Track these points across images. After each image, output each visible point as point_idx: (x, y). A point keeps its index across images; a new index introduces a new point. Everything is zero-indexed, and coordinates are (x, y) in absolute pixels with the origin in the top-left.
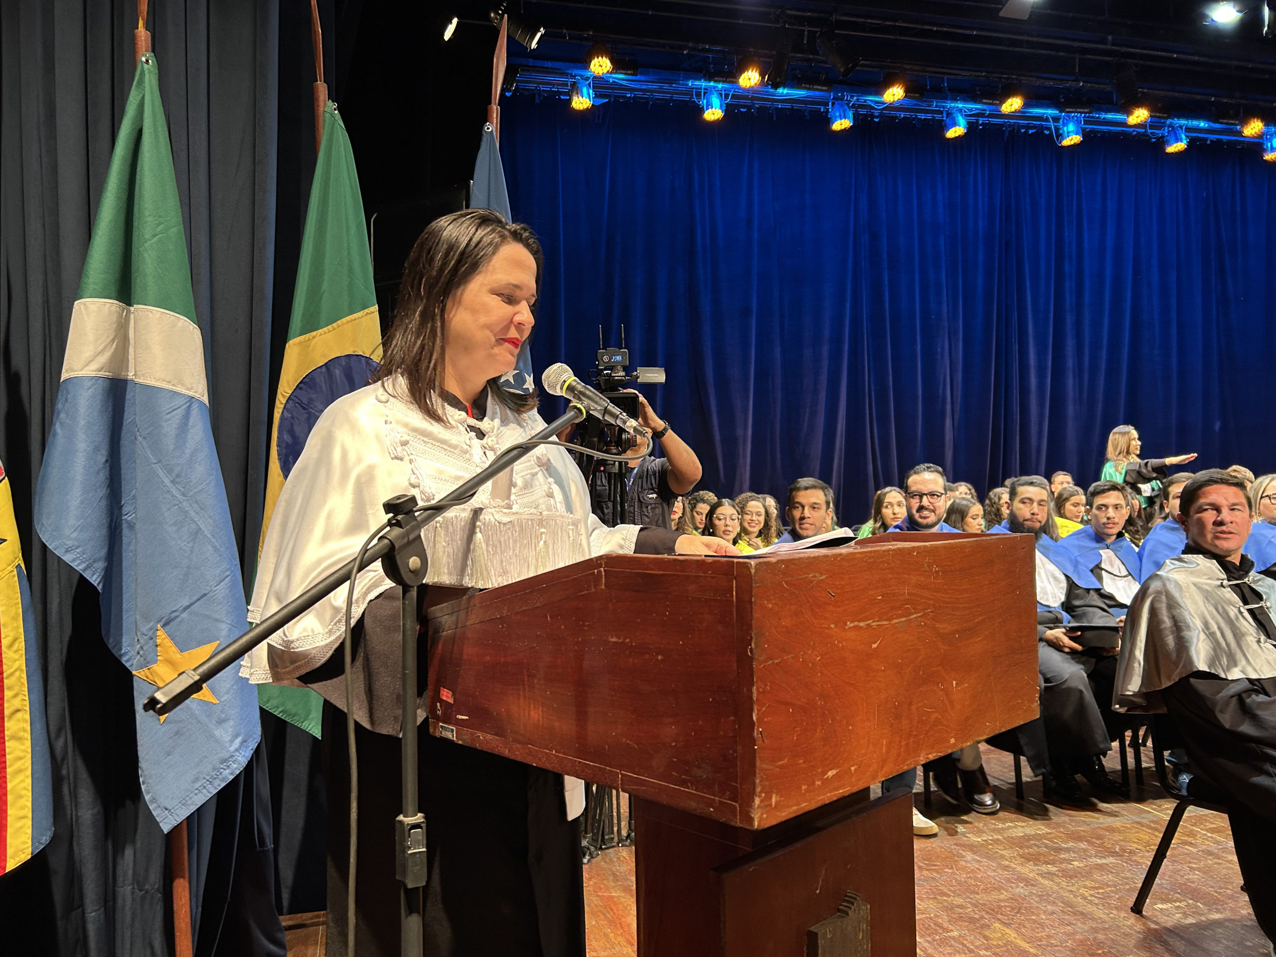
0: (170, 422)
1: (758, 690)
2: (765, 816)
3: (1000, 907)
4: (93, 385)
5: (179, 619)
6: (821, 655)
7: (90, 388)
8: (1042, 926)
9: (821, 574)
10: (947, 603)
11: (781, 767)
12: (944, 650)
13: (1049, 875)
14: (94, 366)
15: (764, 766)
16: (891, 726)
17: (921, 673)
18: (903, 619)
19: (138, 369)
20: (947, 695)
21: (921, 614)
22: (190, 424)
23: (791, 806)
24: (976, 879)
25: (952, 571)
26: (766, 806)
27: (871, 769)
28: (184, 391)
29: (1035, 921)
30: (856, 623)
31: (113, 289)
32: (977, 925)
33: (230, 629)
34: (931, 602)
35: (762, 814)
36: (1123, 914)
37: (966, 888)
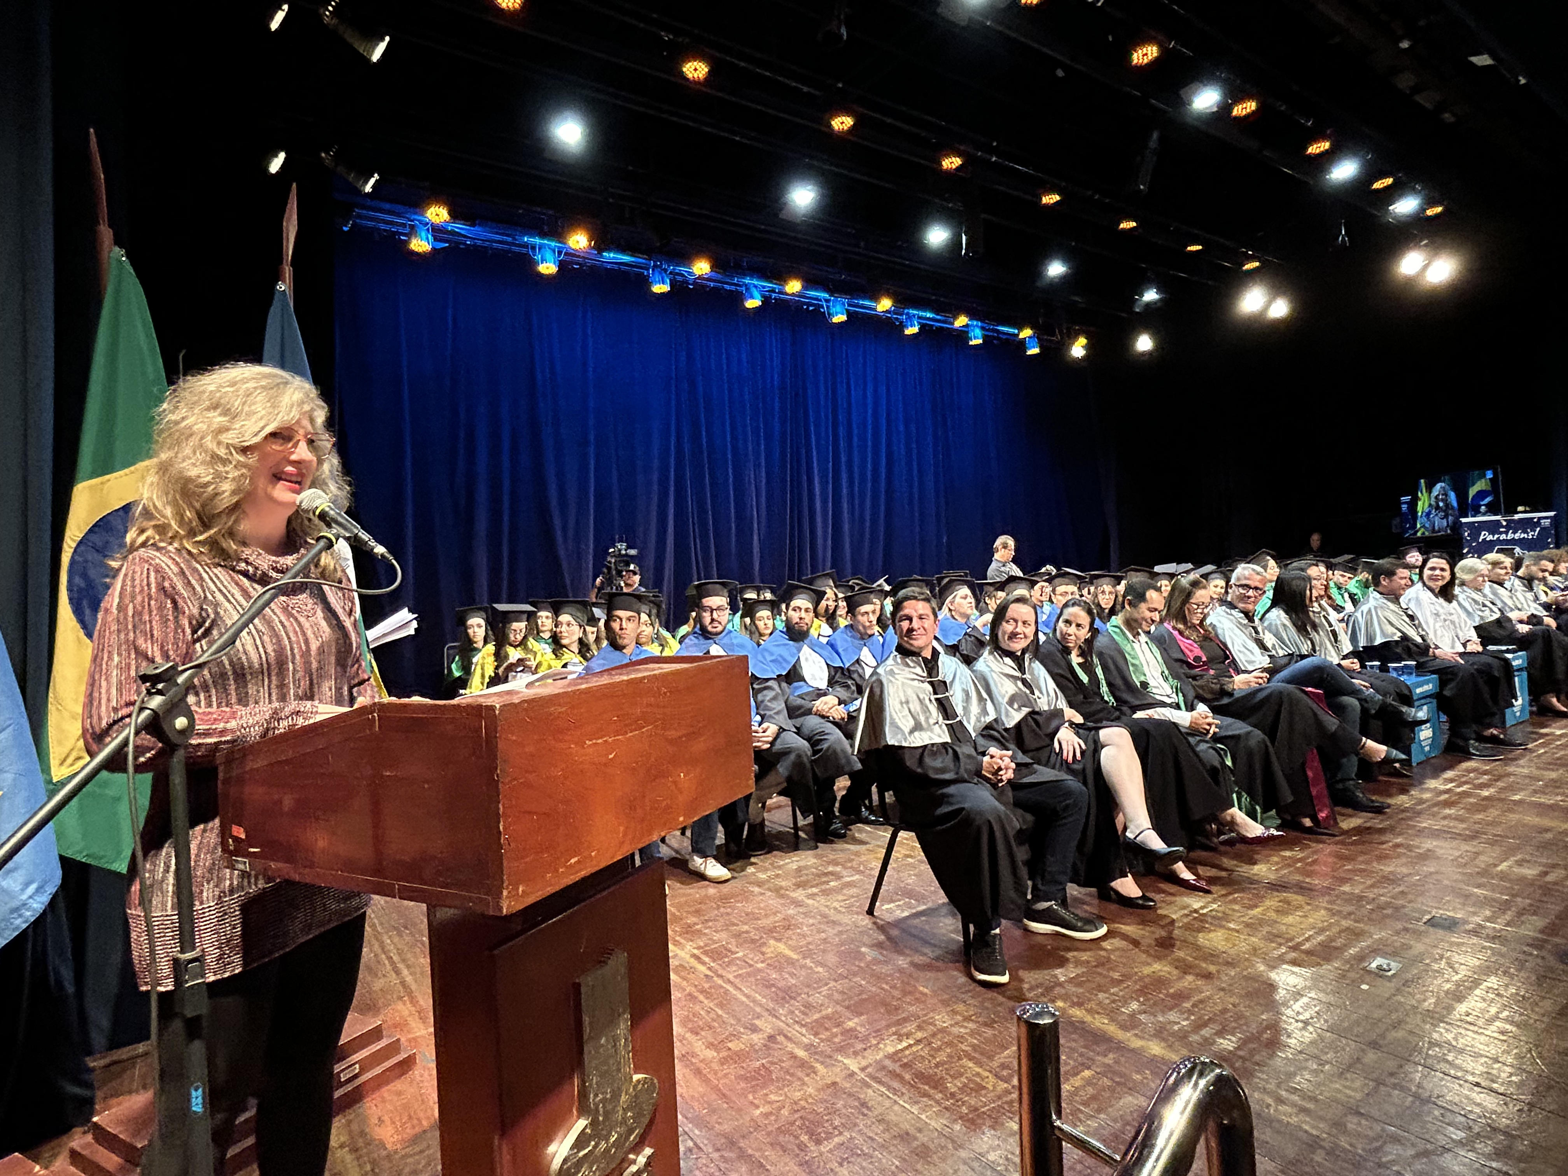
1: (503, 805)
2: (512, 903)
3: (775, 927)
6: (562, 770)
8: (804, 936)
9: (561, 706)
10: (674, 715)
11: (527, 863)
12: (672, 751)
13: (812, 896)
15: (510, 864)
16: (627, 816)
17: (653, 771)
18: (637, 732)
20: (676, 785)
21: (652, 726)
23: (537, 892)
24: (760, 908)
25: (678, 690)
26: (514, 895)
27: (610, 852)
29: (799, 934)
30: (594, 741)
32: (757, 945)
34: (661, 716)
35: (510, 902)
36: (861, 917)
37: (752, 917)
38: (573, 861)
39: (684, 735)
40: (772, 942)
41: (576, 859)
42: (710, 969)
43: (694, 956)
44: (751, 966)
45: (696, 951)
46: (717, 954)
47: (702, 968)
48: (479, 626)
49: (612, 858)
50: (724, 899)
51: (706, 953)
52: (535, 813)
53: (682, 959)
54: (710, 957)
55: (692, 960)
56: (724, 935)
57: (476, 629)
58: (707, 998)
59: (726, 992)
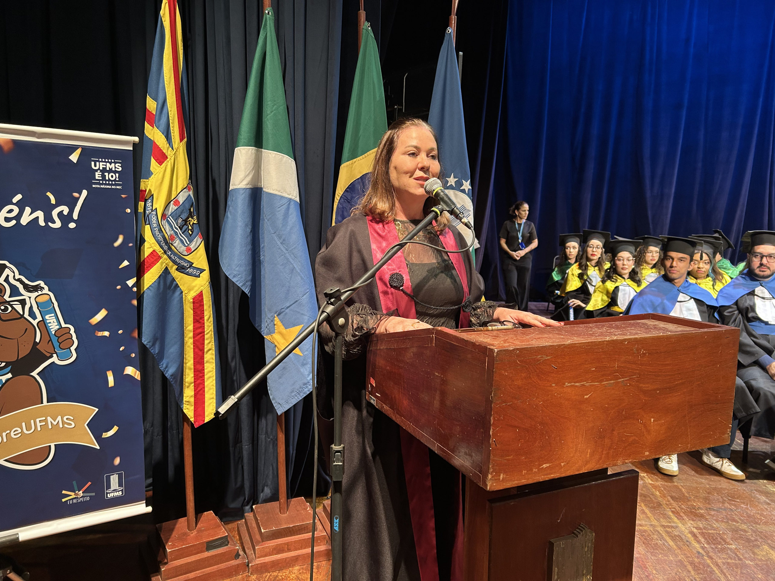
0: (279, 212)
1: (494, 419)
2: (495, 484)
4: (244, 192)
5: (284, 313)
6: (543, 401)
7: (243, 194)
9: (547, 356)
10: (651, 372)
11: (508, 460)
12: (645, 400)
14: (245, 182)
15: (495, 458)
16: (596, 442)
17: (624, 413)
18: (612, 382)
19: (265, 184)
20: (645, 426)
21: (628, 378)
22: (290, 213)
23: (514, 481)
25: (658, 352)
26: (496, 480)
27: (577, 465)
28: (286, 196)
30: (573, 384)
31: (253, 141)
32: (751, 544)
33: (309, 319)
34: (638, 372)
35: (493, 483)
37: (752, 520)
38: (545, 466)
40: (766, 547)
41: (548, 465)
42: (703, 548)
43: (692, 533)
44: (740, 559)
45: (695, 530)
46: (712, 539)
47: (697, 545)
48: (574, 248)
49: (578, 470)
50: (733, 497)
51: (702, 534)
52: (518, 427)
53: (681, 532)
54: (706, 539)
55: (690, 535)
56: (723, 526)
57: (572, 250)
58: (694, 570)
59: (712, 572)
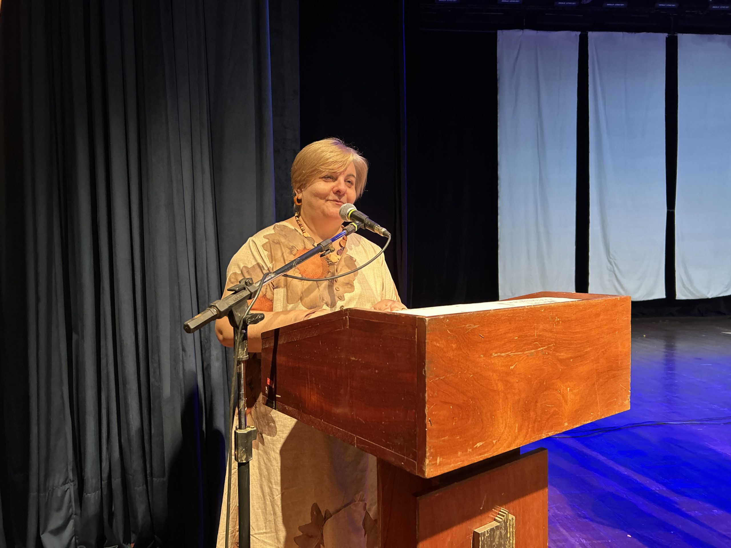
1: (428, 395)
2: (432, 470)
6: (474, 374)
9: (475, 325)
10: (565, 340)
11: (444, 441)
12: (561, 369)
15: (432, 441)
16: (523, 416)
18: (533, 351)
20: (563, 396)
21: (546, 347)
23: (451, 464)
25: (569, 320)
26: (433, 464)
27: (507, 442)
30: (499, 354)
38: (478, 445)
39: (571, 358)
41: (481, 444)
49: (509, 447)
52: (451, 404)
